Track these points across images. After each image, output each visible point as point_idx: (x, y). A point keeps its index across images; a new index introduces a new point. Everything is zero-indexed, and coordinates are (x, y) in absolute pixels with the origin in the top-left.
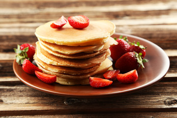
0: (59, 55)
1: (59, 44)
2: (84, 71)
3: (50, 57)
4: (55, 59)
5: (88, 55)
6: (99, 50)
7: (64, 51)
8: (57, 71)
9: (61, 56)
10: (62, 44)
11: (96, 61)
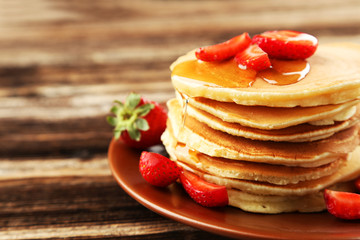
0: (241, 133)
1: (244, 103)
2: (308, 176)
3: (215, 137)
4: (228, 143)
5: (321, 132)
6: (347, 117)
7: (256, 120)
8: (236, 176)
9: (248, 135)
10: (252, 103)
11: (340, 147)
